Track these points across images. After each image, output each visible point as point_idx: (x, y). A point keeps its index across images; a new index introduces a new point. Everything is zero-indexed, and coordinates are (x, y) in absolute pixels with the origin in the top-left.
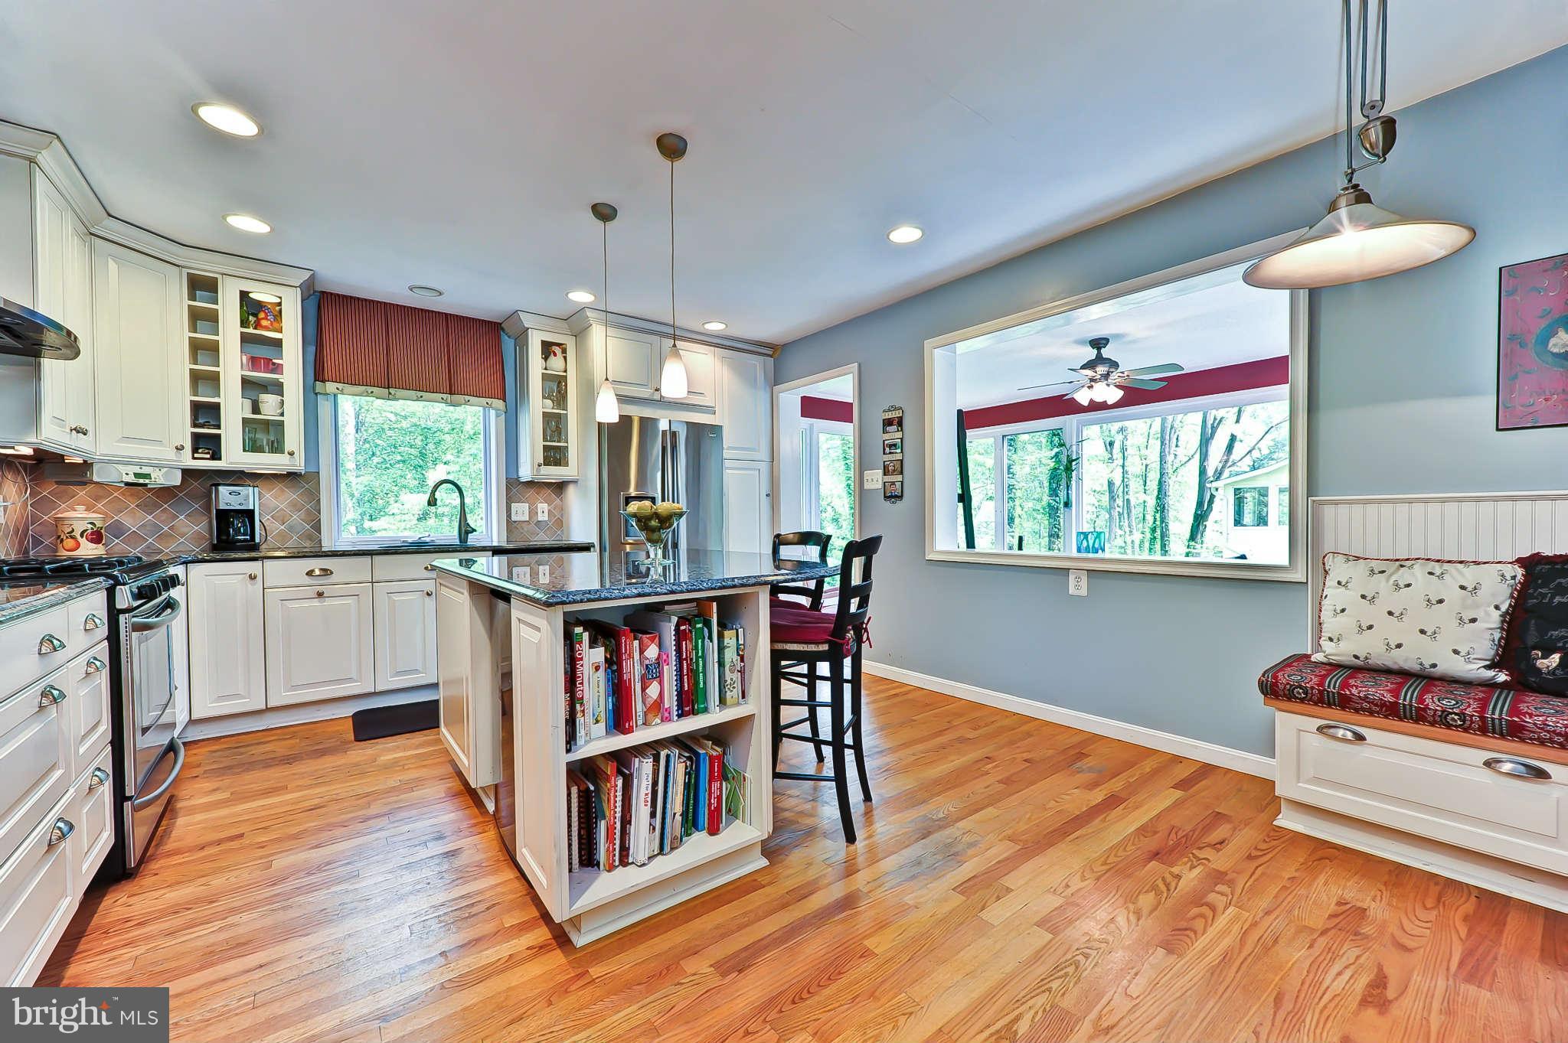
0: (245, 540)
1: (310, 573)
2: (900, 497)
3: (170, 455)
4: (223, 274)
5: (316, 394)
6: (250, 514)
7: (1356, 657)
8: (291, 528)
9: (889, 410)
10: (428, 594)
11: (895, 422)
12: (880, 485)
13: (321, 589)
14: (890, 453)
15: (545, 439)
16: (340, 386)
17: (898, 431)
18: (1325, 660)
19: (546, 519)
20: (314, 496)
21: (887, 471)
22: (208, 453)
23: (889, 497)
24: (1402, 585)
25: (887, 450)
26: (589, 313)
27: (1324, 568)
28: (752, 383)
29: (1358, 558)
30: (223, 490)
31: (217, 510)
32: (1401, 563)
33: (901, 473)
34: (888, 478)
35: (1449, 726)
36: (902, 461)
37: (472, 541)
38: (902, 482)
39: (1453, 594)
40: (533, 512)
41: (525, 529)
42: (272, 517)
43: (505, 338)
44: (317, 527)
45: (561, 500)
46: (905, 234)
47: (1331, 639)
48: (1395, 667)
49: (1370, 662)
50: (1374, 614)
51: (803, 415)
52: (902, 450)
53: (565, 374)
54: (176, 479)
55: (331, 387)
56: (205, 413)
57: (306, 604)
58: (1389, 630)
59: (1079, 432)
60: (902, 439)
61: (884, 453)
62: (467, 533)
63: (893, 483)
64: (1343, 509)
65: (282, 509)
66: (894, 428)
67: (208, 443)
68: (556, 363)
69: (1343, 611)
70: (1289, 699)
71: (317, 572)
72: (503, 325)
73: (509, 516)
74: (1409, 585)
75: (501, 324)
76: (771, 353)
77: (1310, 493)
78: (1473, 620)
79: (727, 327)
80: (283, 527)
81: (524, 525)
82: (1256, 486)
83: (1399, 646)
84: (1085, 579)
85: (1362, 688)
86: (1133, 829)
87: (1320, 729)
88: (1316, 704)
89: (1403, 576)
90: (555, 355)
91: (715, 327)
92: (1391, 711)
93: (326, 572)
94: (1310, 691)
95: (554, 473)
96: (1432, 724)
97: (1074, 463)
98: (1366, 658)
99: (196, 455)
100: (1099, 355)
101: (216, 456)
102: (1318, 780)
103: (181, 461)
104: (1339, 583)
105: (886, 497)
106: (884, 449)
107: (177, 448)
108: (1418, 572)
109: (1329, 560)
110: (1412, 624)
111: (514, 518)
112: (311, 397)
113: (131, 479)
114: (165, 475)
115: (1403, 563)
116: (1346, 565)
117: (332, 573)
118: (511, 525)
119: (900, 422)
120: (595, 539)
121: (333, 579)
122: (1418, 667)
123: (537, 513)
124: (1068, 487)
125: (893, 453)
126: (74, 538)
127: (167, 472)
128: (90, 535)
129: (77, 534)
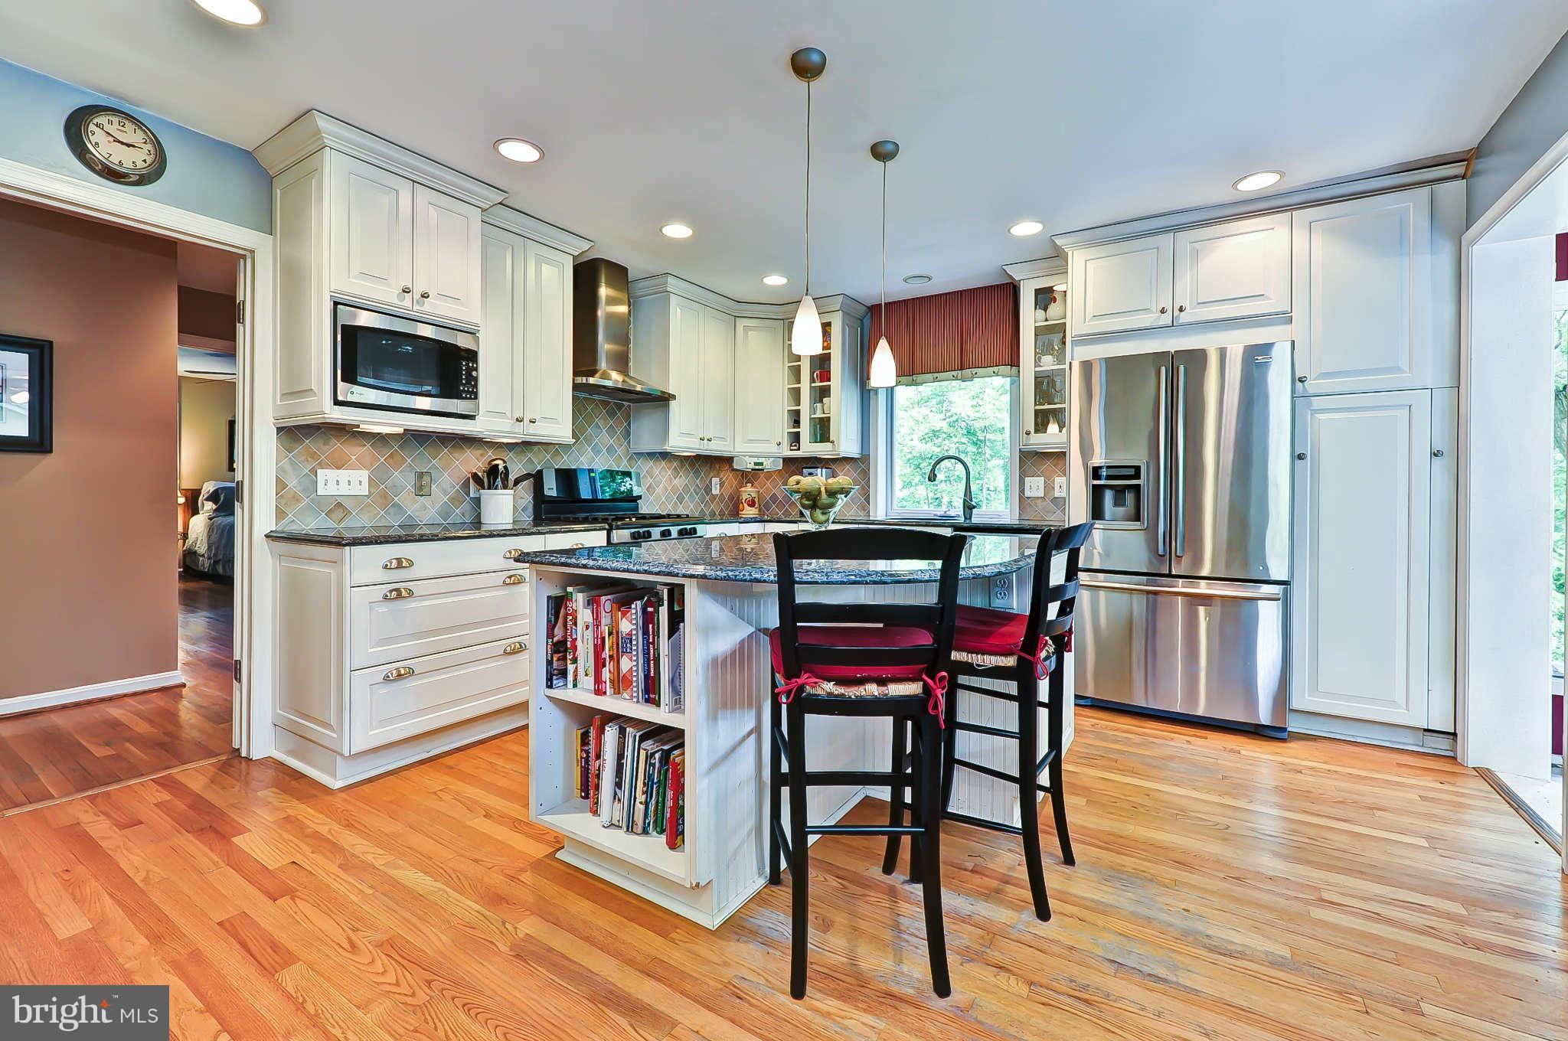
3: (773, 449)
5: (868, 390)
15: (1036, 405)
19: (1064, 495)
22: (796, 446)
30: (804, 473)
40: (1049, 488)
41: (1041, 506)
54: (779, 465)
56: (794, 418)
62: (970, 508)
67: (796, 438)
68: (1056, 311)
73: (1022, 490)
81: (1039, 501)
90: (1055, 300)
99: (789, 448)
101: (800, 447)
103: (781, 453)
107: (779, 444)
111: (1027, 494)
113: (753, 466)
114: (773, 463)
118: (1024, 501)
123: (1054, 488)
126: (742, 503)
127: (773, 461)
128: (749, 501)
129: (743, 501)
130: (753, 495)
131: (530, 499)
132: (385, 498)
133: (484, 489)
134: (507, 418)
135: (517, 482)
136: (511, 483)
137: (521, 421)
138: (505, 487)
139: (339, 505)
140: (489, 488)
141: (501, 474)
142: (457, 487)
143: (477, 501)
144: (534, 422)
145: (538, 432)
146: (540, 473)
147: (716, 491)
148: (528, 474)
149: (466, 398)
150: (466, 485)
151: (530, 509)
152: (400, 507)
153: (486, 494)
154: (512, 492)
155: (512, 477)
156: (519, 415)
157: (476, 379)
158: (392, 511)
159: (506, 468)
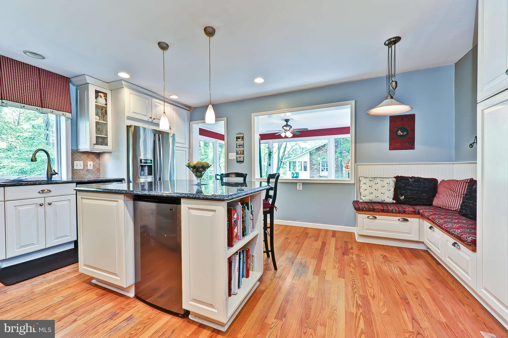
2: (243, 162)
7: (370, 200)
9: (239, 134)
10: (40, 205)
11: (241, 138)
12: (235, 158)
14: (239, 148)
15: (96, 134)
17: (242, 141)
18: (362, 201)
19: (92, 168)
21: (238, 153)
23: (239, 162)
24: (376, 183)
25: (238, 147)
26: (123, 82)
27: (360, 180)
28: (183, 119)
29: (366, 178)
32: (374, 178)
33: (243, 154)
34: (238, 156)
35: (393, 213)
36: (243, 150)
37: (55, 178)
38: (243, 157)
39: (386, 185)
40: (85, 165)
41: (81, 173)
43: (71, 85)
45: (99, 160)
46: (259, 80)
47: (364, 196)
48: (377, 201)
49: (372, 201)
50: (372, 190)
51: (200, 134)
52: (243, 147)
53: (106, 106)
58: (376, 193)
59: (272, 145)
60: (243, 143)
61: (237, 148)
62: (52, 175)
63: (240, 157)
64: (362, 166)
66: (241, 140)
68: (101, 101)
69: (366, 190)
70: (362, 211)
72: (71, 79)
73: (73, 167)
74: (378, 183)
75: (70, 78)
76: (189, 110)
77: (355, 162)
78: (390, 190)
79: (179, 97)
81: (81, 171)
82: (293, 161)
83: (378, 197)
84: (301, 185)
85: (377, 207)
86: (334, 249)
87: (368, 217)
88: (368, 211)
89: (376, 181)
90: (101, 97)
91: (174, 97)
92: (383, 211)
94: (367, 209)
95: (100, 148)
96: (390, 213)
97: (271, 153)
98: (372, 200)
100: (287, 124)
102: (367, 229)
104: (364, 183)
105: (237, 162)
106: (237, 146)
108: (378, 181)
109: (361, 178)
110: (380, 191)
111: (75, 168)
115: (375, 178)
116: (364, 179)
118: (74, 171)
119: (243, 138)
120: (125, 176)
122: (381, 201)
123: (87, 166)
124: (270, 160)
125: (240, 148)
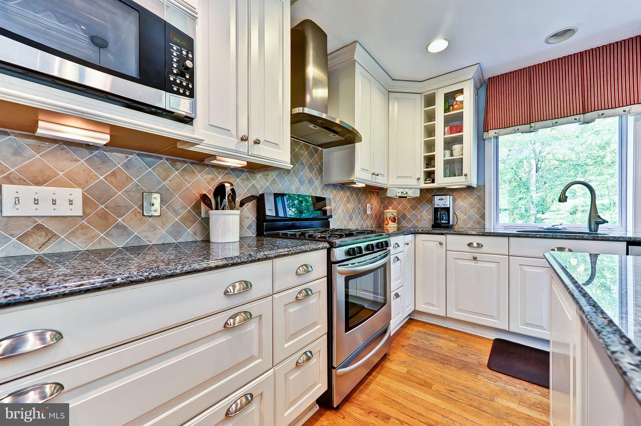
0: (445, 223)
1: (470, 245)
3: (414, 182)
4: (437, 89)
5: (484, 140)
6: (448, 209)
8: (470, 218)
13: (475, 255)
16: (497, 131)
20: (482, 200)
22: (430, 180)
30: (437, 198)
31: (434, 208)
42: (460, 211)
44: (483, 217)
54: (418, 194)
55: (492, 133)
56: (430, 161)
57: (466, 263)
65: (465, 207)
67: (430, 176)
71: (475, 245)
80: (465, 217)
93: (480, 246)
99: (426, 182)
101: (433, 181)
103: (419, 185)
107: (417, 179)
112: (480, 141)
113: (400, 195)
114: (414, 192)
117: (482, 246)
121: (483, 250)
126: (387, 220)
127: (414, 191)
128: (392, 219)
129: (388, 218)
130: (395, 214)
131: (254, 218)
132: (106, 218)
133: (212, 209)
134: (231, 136)
135: (242, 204)
136: (238, 204)
137: (246, 141)
138: (232, 208)
139: (39, 228)
140: (217, 208)
141: (229, 196)
142: (189, 208)
143: (206, 221)
144: (258, 143)
145: (262, 154)
146: (262, 196)
147: (369, 212)
148: (252, 196)
149: (178, 93)
150: (197, 207)
151: (254, 227)
152: (125, 228)
153: (213, 213)
154: (238, 212)
155: (238, 200)
156: (243, 132)
157: (191, 71)
158: (115, 232)
159: (233, 190)
